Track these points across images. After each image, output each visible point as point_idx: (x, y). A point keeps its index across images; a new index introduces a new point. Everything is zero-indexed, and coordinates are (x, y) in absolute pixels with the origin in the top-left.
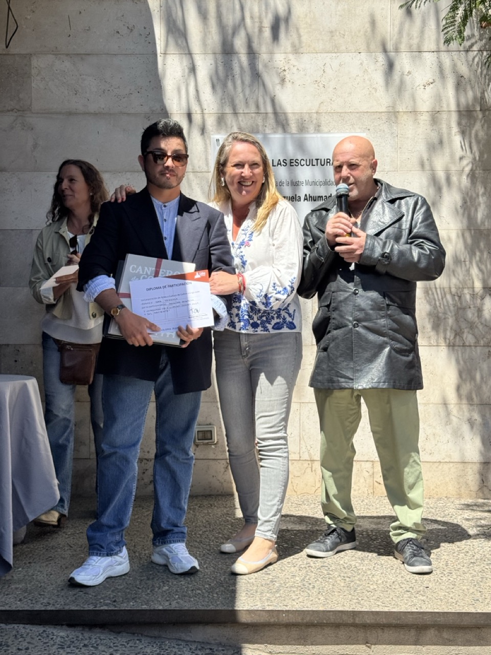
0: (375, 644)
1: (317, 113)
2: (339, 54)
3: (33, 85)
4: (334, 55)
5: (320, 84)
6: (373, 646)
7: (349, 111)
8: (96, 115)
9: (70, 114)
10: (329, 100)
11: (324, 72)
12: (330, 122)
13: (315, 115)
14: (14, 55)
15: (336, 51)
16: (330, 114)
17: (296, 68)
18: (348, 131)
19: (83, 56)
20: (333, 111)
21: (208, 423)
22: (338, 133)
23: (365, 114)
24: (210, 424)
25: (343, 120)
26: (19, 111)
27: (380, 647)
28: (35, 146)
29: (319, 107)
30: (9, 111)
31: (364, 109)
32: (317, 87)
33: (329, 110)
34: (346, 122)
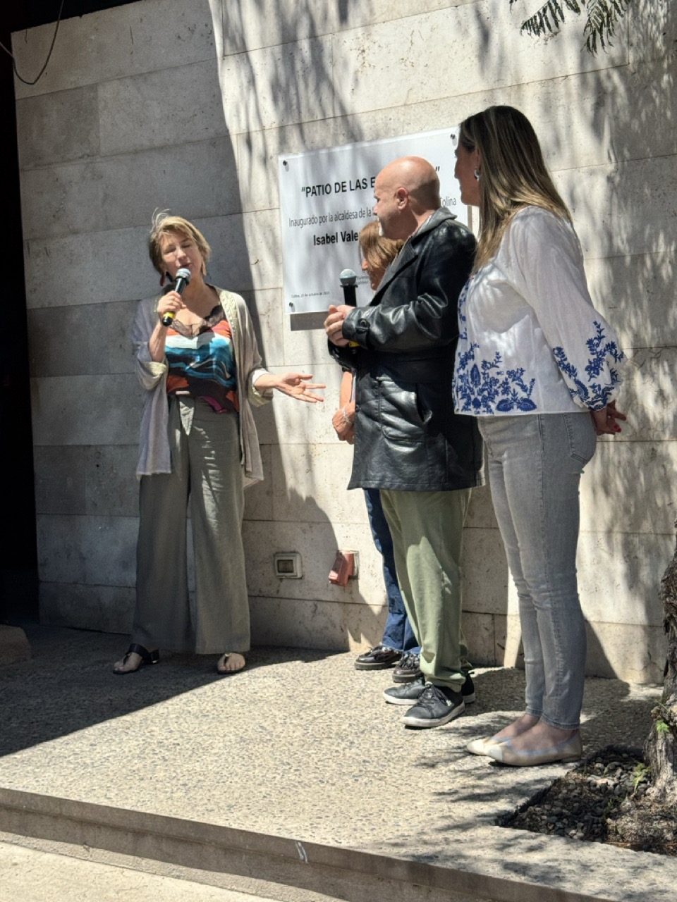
0: (93, 847)
1: (405, 105)
2: (429, 14)
3: (101, 121)
4: (424, 16)
5: (408, 62)
6: (91, 849)
7: (446, 96)
8: (162, 149)
9: (136, 152)
10: (419, 84)
11: (412, 43)
12: (421, 117)
13: (403, 109)
14: (80, 87)
15: (426, 10)
16: (422, 105)
17: (377, 45)
18: (444, 126)
19: (144, 76)
20: (425, 100)
21: (292, 550)
22: (432, 130)
23: (467, 97)
24: (294, 552)
25: (438, 110)
26: (88, 156)
27: (98, 850)
28: (106, 197)
29: (408, 97)
30: (80, 158)
31: (465, 90)
32: (404, 68)
33: (420, 98)
34: (442, 112)
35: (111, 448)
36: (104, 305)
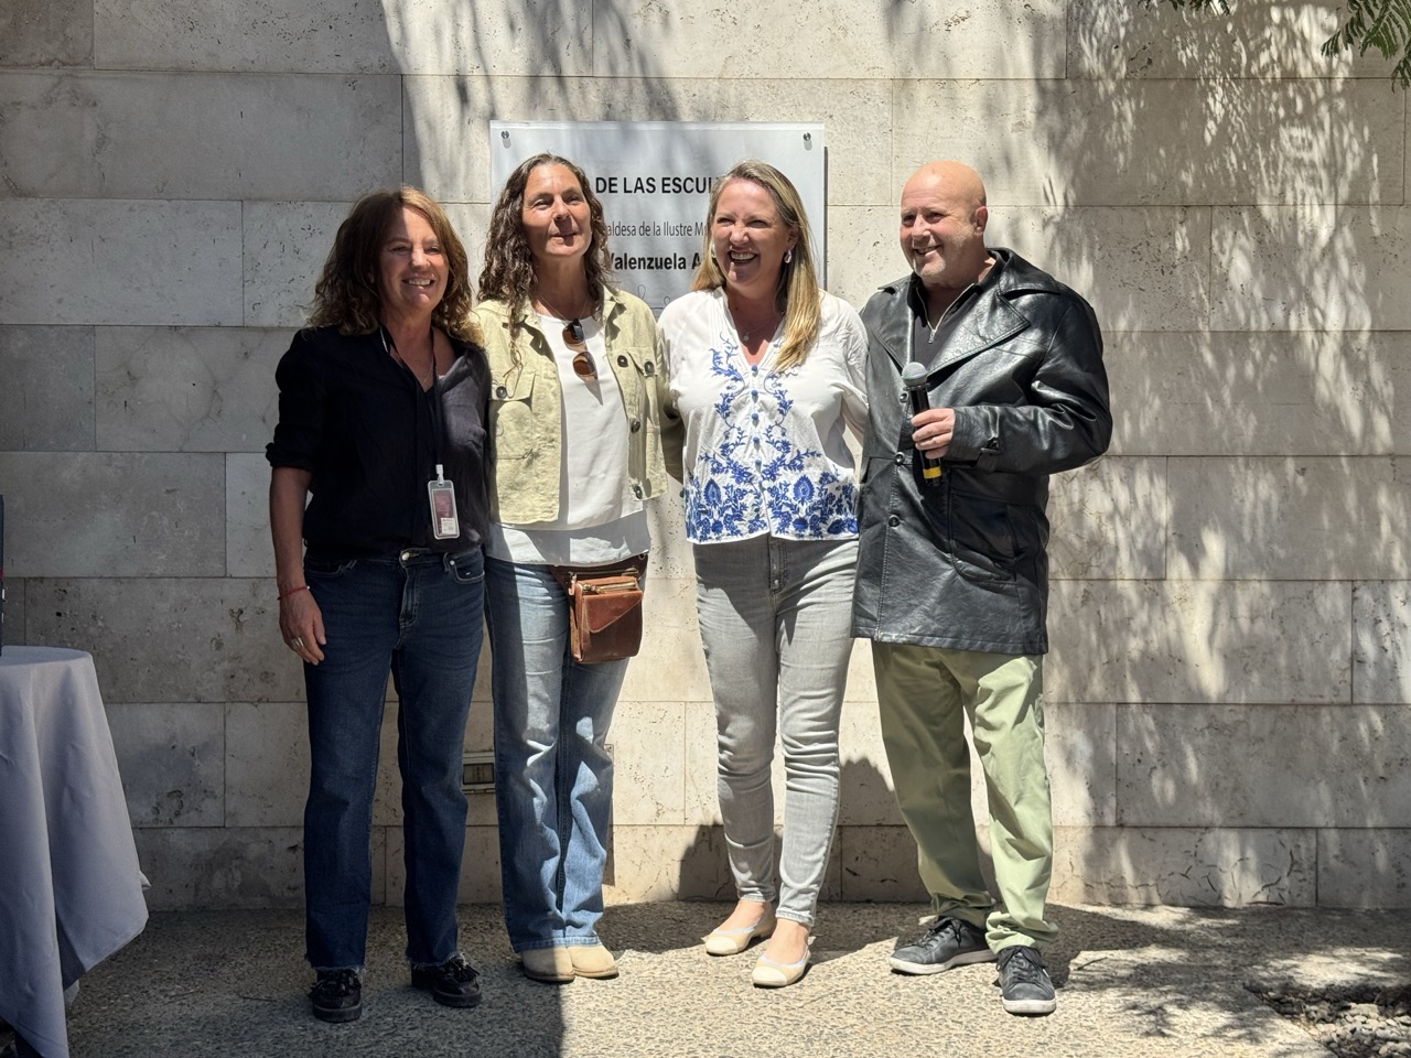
1: (720, 78)
3: (96, 8)
5: (726, 17)
7: (789, 76)
8: (235, 74)
9: (179, 72)
10: (745, 52)
12: (747, 99)
13: (716, 83)
16: (749, 83)
18: (784, 118)
20: (753, 76)
23: (823, 83)
25: (776, 95)
26: (64, 64)
28: (102, 141)
29: (725, 67)
30: (43, 65)
31: (821, 72)
32: (721, 24)
33: (746, 72)
34: (783, 98)
35: (95, 582)
36: (91, 329)
